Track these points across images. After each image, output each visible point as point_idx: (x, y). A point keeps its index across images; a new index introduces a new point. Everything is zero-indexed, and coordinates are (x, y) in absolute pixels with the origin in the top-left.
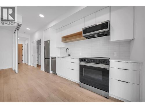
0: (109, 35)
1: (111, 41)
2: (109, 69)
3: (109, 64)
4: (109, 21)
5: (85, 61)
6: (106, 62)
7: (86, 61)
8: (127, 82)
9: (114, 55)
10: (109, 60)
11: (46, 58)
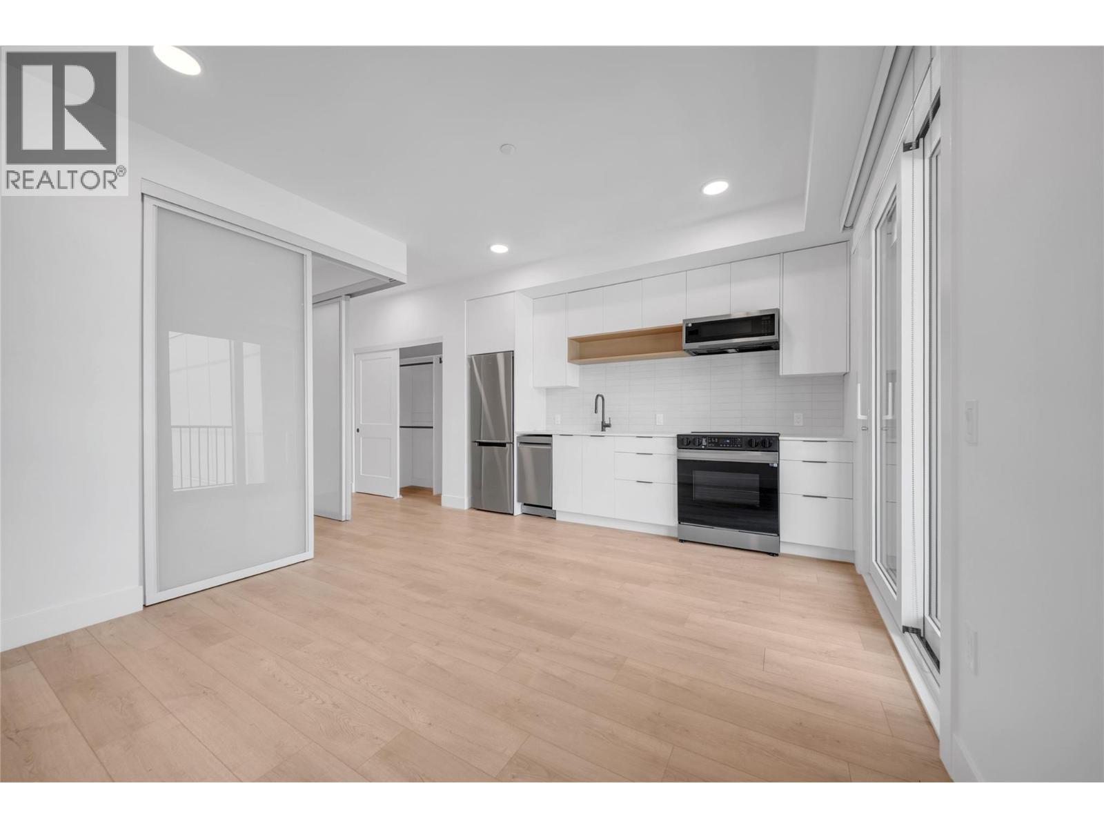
0: (779, 349)
1: (784, 374)
2: (778, 464)
3: (777, 451)
4: (778, 310)
5: (700, 444)
6: (769, 443)
7: (704, 443)
8: (826, 498)
9: (796, 424)
10: (777, 438)
11: (481, 444)
